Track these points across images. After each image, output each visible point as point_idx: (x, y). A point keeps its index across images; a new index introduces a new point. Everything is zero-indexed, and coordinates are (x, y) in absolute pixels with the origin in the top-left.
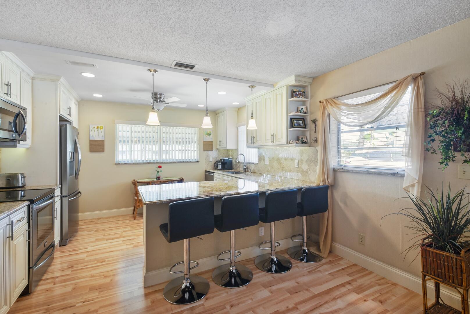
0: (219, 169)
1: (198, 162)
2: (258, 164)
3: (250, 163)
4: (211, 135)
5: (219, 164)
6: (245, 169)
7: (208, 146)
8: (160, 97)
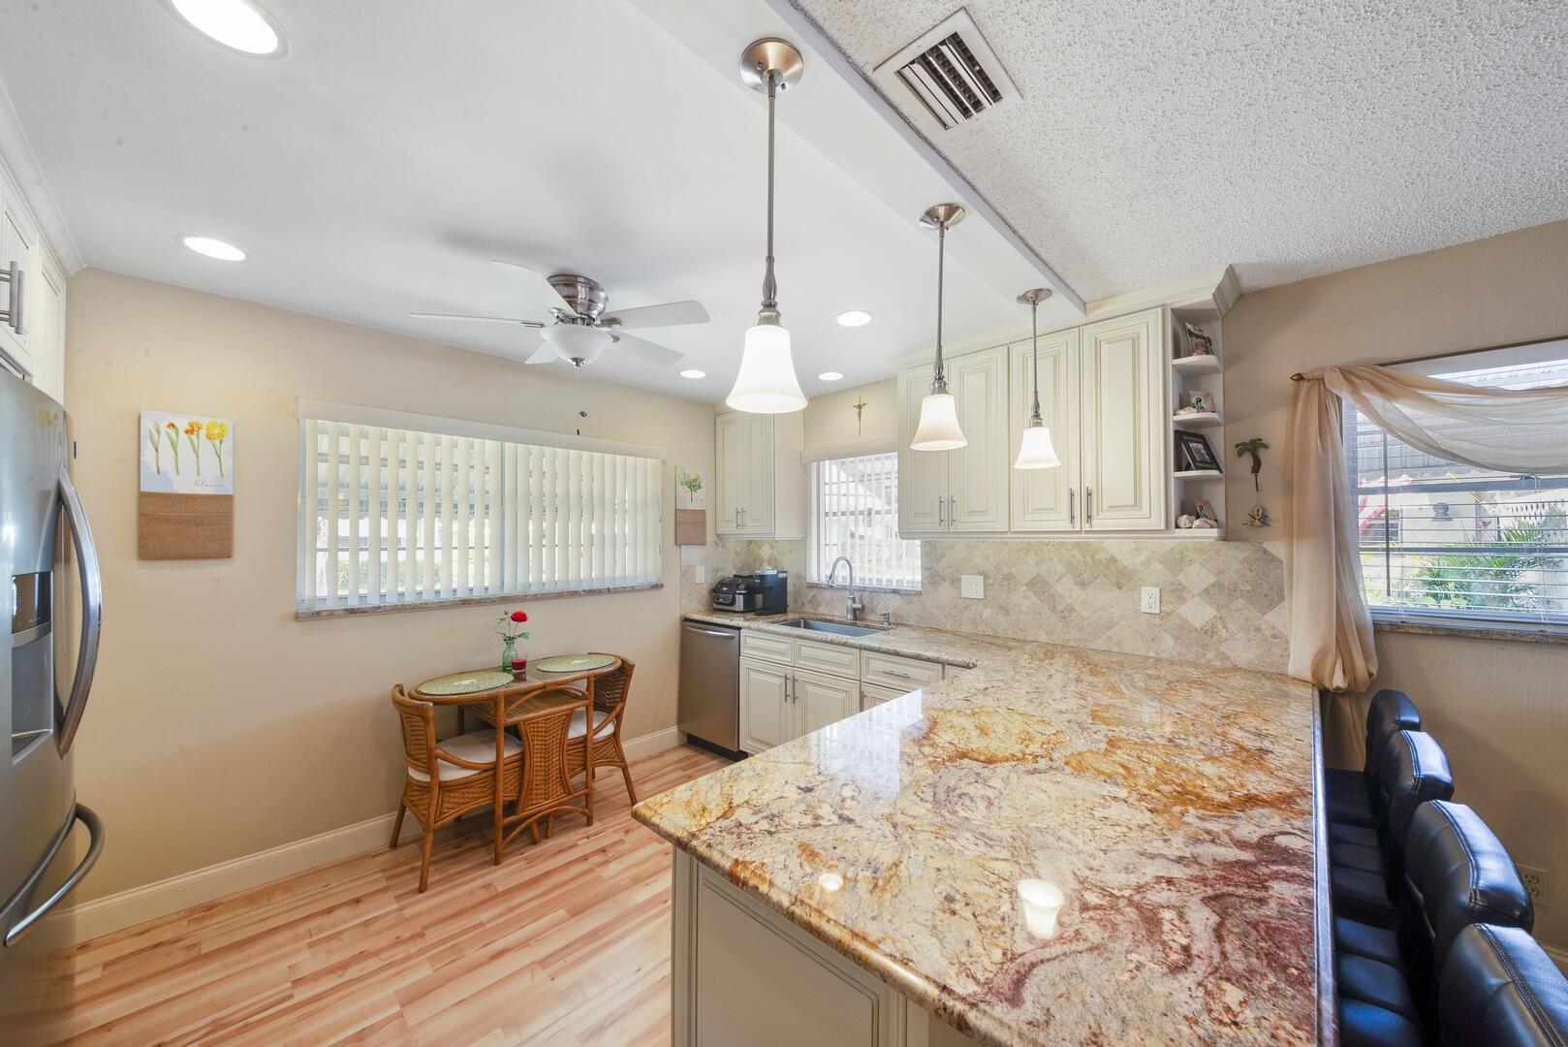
0: (737, 612)
1: (657, 587)
2: (919, 594)
3: (874, 591)
4: (699, 487)
5: (739, 594)
6: (855, 610)
7: (688, 527)
8: (590, 300)
